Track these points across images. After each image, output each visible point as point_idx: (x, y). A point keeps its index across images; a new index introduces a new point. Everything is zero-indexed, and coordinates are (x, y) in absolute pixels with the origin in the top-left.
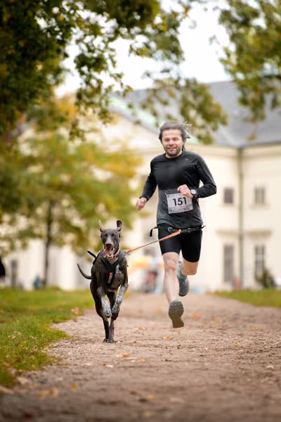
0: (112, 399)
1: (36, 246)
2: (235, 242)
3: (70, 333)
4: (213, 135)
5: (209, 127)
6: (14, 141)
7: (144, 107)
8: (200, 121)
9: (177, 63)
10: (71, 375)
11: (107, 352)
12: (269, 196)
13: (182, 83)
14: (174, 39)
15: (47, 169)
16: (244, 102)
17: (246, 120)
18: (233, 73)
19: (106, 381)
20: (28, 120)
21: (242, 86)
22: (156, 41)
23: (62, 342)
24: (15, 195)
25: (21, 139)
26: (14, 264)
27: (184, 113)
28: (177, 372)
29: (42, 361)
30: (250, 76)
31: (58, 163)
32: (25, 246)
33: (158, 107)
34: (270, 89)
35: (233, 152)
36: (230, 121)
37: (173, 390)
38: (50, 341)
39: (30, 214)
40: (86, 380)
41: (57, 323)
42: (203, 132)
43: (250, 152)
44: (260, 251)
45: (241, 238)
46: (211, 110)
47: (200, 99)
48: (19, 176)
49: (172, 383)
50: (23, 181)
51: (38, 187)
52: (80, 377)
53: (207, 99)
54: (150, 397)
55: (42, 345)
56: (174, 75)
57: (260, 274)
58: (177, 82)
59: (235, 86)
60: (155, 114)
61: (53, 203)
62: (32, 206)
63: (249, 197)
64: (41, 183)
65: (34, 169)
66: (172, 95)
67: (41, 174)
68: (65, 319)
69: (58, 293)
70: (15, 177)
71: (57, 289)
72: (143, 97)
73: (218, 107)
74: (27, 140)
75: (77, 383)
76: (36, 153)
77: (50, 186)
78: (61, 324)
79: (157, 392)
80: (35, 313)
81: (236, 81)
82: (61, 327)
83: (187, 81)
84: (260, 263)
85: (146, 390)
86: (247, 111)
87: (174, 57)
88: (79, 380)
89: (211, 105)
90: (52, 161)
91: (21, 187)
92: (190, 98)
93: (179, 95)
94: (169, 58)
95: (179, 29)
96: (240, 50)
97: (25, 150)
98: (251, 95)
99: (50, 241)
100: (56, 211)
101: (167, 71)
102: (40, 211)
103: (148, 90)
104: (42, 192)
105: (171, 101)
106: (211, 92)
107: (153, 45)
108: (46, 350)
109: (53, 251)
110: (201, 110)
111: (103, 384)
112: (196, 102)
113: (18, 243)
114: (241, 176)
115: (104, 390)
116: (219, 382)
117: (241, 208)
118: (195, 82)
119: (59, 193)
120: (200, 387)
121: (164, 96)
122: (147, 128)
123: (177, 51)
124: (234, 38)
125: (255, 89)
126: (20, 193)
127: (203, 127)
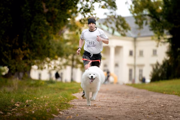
1: (69, 68)
2: (133, 68)
3: (78, 97)
4: (126, 34)
5: (125, 31)
6: (62, 34)
7: (104, 24)
8: (122, 29)
9: (115, 10)
10: (77, 111)
12: (144, 53)
13: (117, 17)
14: (114, 2)
15: (72, 44)
16: (136, 23)
17: (137, 29)
18: (133, 14)
19: (88, 113)
20: (67, 28)
21: (136, 18)
22: (108, 3)
23: (75, 100)
24: (62, 52)
25: (64, 34)
26: (62, 74)
27: (117, 26)
28: (111, 111)
29: (68, 106)
30: (139, 15)
31: (76, 42)
32: (65, 68)
33: (108, 24)
34: (145, 19)
35: (132, 39)
36: (132, 29)
38: (71, 99)
39: (67, 58)
41: (73, 93)
42: (123, 33)
43: (138, 39)
44: (141, 71)
46: (125, 25)
47: (122, 22)
48: (64, 46)
49: (109, 114)
52: (80, 112)
53: (124, 22)
54: (102, 119)
55: (68, 101)
56: (114, 14)
57: (141, 78)
58: (115, 17)
59: (134, 18)
60: (107, 26)
61: (74, 54)
62: (67, 56)
63: (138, 54)
64: (71, 48)
65: (69, 44)
66: (113, 20)
67: (70, 45)
68: (76, 92)
69: (75, 84)
70: (62, 46)
72: (104, 21)
73: (128, 25)
74: (67, 34)
75: (79, 114)
76: (69, 39)
77: (73, 49)
78: (75, 94)
79: (104, 117)
80: (67, 90)
81: (134, 16)
83: (118, 16)
85: (101, 117)
86: (137, 26)
87: (114, 8)
88: (79, 113)
89: (125, 24)
90: (74, 41)
91: (64, 49)
92: (119, 21)
93: (115, 20)
94: (112, 8)
96: (135, 7)
97: (66, 37)
98: (139, 21)
99: (73, 66)
100: (75, 57)
101: (111, 13)
102: (70, 57)
103: (105, 19)
104: (71, 51)
105: (113, 22)
106: (126, 20)
107: (107, 4)
108: (69, 103)
109: (74, 70)
110: (122, 25)
111: (87, 114)
113: (63, 67)
114: (135, 47)
115: (87, 116)
116: (125, 114)
117: (135, 57)
118: (120, 16)
120: (118, 116)
121: (110, 21)
122: (105, 30)
123: (115, 6)
124: (133, 2)
125: (140, 19)
127: (123, 31)
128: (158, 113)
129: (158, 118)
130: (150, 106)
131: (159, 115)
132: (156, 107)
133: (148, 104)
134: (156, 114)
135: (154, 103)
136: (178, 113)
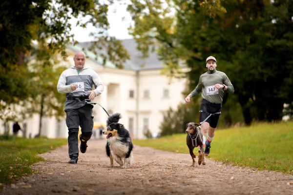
0: (60, 190)
1: (36, 117)
2: (134, 116)
3: (46, 159)
4: (124, 64)
5: (121, 61)
6: (25, 65)
7: (90, 50)
8: (117, 57)
9: (106, 29)
10: (41, 179)
11: (62, 168)
12: (151, 95)
13: (109, 39)
14: (104, 17)
15: (41, 79)
16: (139, 48)
17: (139, 57)
18: (133, 35)
19: (58, 181)
21: (138, 41)
22: (96, 18)
23: (40, 163)
24: (25, 91)
25: (29, 64)
26: (25, 125)
27: (109, 53)
28: (95, 177)
29: (28, 171)
30: (143, 36)
31: (47, 76)
32: (31, 116)
33: (97, 50)
34: (151, 43)
35: (133, 73)
36: (131, 57)
37: (91, 185)
38: (35, 162)
39: (34, 101)
40: (48, 181)
41: (40, 153)
42: (118, 63)
43: (141, 73)
44: (146, 120)
45: (137, 114)
46: (123, 52)
47: (118, 47)
48: (28, 82)
49: (91, 182)
50: (29, 84)
51: (36, 87)
52: (46, 179)
53: (120, 47)
54: (79, 189)
55: (29, 164)
56: (104, 35)
58: (106, 39)
59: (135, 41)
60: (95, 53)
61: (44, 96)
62: (33, 97)
63: (141, 94)
64: (39, 86)
65: (36, 79)
66: (104, 45)
67: (38, 82)
68: (44, 152)
69: (45, 140)
70: (25, 82)
71: (45, 137)
72: (90, 45)
73: (126, 51)
74: (33, 65)
75: (43, 182)
76: (36, 71)
77: (43, 87)
78: (42, 154)
79: (83, 186)
80: (30, 149)
81: (135, 38)
82: (42, 156)
83: (111, 38)
84: (146, 127)
85: (78, 186)
86: (140, 53)
87: (105, 26)
88: (44, 181)
89: (122, 50)
90: (44, 76)
91: (28, 87)
92: (112, 46)
93: (107, 45)
94: (103, 27)
95: (107, 13)
96: (137, 24)
97: (31, 69)
98: (142, 46)
99: (42, 114)
100: (46, 99)
101: (101, 33)
102: (39, 98)
103: (92, 42)
104: (39, 90)
105: (103, 47)
106: (123, 44)
107: (95, 20)
108: (31, 167)
109: (44, 119)
110: (118, 52)
111: (56, 183)
112: (115, 48)
113: (27, 115)
114: (138, 85)
115: (56, 186)
116: (115, 182)
117: (137, 100)
118: (115, 38)
119: (47, 91)
120: (104, 184)
121: (100, 45)
122: (91, 59)
123: (107, 24)
124: (134, 18)
125: (144, 43)
126: (27, 90)
127: (118, 60)
128: (163, 178)
129: (162, 185)
130: (154, 169)
131: (164, 182)
132: (161, 170)
133: (150, 167)
134: (159, 180)
135: (159, 165)
136: (191, 178)
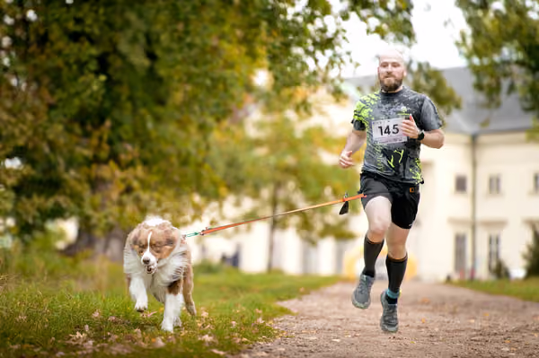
1: (261, 228)
2: (467, 231)
3: (294, 310)
4: (447, 120)
5: (442, 110)
6: (241, 123)
9: (410, 46)
10: (297, 347)
11: (332, 328)
12: (504, 185)
13: (414, 67)
14: (407, 22)
15: (273, 151)
16: (479, 87)
17: (481, 105)
18: (469, 57)
19: (332, 353)
20: (256, 101)
21: (477, 71)
22: (388, 23)
23: (287, 317)
24: (242, 175)
25: (248, 121)
28: (406, 349)
30: (486, 61)
31: (284, 145)
32: (249, 229)
34: (507, 74)
35: (465, 139)
36: (464, 105)
38: (275, 315)
39: (256, 195)
40: (311, 352)
43: (483, 139)
44: (494, 241)
45: (474, 227)
46: (443, 94)
47: (433, 82)
48: (246, 158)
50: (249, 162)
51: (264, 170)
53: (440, 83)
57: (494, 265)
58: (409, 65)
59: (470, 71)
61: (278, 185)
62: (257, 187)
63: (483, 185)
64: (268, 166)
67: (266, 157)
70: (241, 158)
73: (452, 91)
74: (255, 123)
75: (302, 354)
76: (263, 135)
77: (276, 168)
78: (285, 302)
81: (471, 66)
82: (285, 304)
83: (420, 65)
84: (494, 253)
86: (482, 97)
87: (406, 39)
88: (304, 351)
89: (444, 88)
90: (279, 144)
91: (248, 167)
92: (423, 81)
93: (410, 78)
94: (401, 40)
95: (413, 12)
96: (477, 34)
98: (487, 81)
99: (277, 224)
100: (281, 194)
102: (265, 193)
106: (445, 76)
107: (385, 26)
108: (271, 324)
110: (433, 93)
112: (428, 86)
114: (474, 164)
117: (474, 197)
118: (428, 66)
123: (410, 34)
124: (470, 21)
125: (492, 75)
